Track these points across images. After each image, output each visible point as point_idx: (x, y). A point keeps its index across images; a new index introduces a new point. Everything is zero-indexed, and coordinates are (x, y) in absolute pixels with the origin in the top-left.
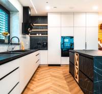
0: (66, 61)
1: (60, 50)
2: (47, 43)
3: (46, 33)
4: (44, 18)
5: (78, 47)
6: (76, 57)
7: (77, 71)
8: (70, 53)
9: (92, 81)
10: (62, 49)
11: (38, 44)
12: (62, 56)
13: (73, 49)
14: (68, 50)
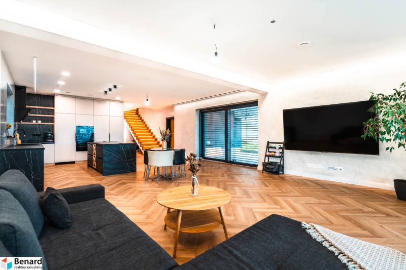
0: (83, 156)
1: (75, 143)
2: (53, 134)
3: (52, 120)
4: (49, 99)
5: (98, 139)
6: (94, 147)
7: (94, 159)
8: (88, 145)
9: (102, 159)
10: (77, 142)
11: (34, 135)
12: (77, 151)
13: (93, 141)
14: (86, 143)
